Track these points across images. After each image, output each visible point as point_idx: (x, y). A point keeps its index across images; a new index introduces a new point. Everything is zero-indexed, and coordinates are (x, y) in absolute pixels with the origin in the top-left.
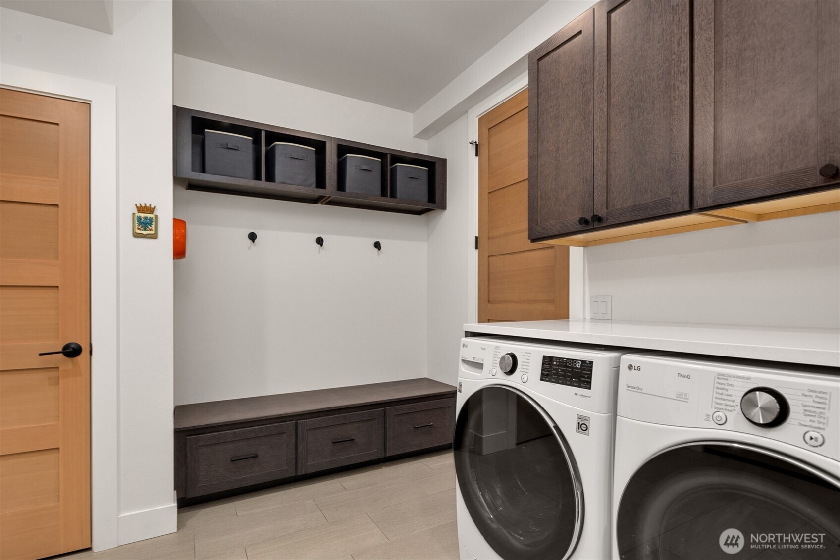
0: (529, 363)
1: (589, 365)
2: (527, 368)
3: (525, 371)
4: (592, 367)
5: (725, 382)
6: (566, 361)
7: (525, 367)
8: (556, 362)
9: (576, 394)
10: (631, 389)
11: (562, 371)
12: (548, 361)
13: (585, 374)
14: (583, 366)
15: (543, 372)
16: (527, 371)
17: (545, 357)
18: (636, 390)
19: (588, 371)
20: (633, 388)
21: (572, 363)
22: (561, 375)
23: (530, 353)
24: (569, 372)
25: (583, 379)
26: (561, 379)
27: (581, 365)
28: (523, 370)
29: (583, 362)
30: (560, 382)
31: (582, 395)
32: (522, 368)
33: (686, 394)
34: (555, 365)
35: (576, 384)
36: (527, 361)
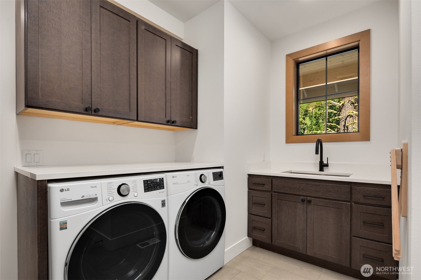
0: (136, 186)
1: (162, 180)
2: (136, 189)
3: (136, 190)
4: (163, 180)
5: (196, 175)
6: (154, 180)
7: (135, 189)
8: (150, 182)
9: (160, 193)
10: (174, 184)
11: (153, 185)
12: (146, 182)
13: (161, 183)
14: (160, 180)
15: (145, 188)
16: (137, 190)
17: (144, 181)
18: (176, 184)
19: (162, 182)
20: (175, 183)
21: (156, 180)
22: (153, 187)
23: (136, 181)
24: (156, 184)
25: (161, 186)
26: (153, 189)
27: (159, 180)
28: (134, 191)
29: (160, 179)
30: (153, 190)
31: (162, 192)
32: (133, 190)
33: (189, 181)
34: (150, 183)
35: (159, 189)
36: (135, 185)
